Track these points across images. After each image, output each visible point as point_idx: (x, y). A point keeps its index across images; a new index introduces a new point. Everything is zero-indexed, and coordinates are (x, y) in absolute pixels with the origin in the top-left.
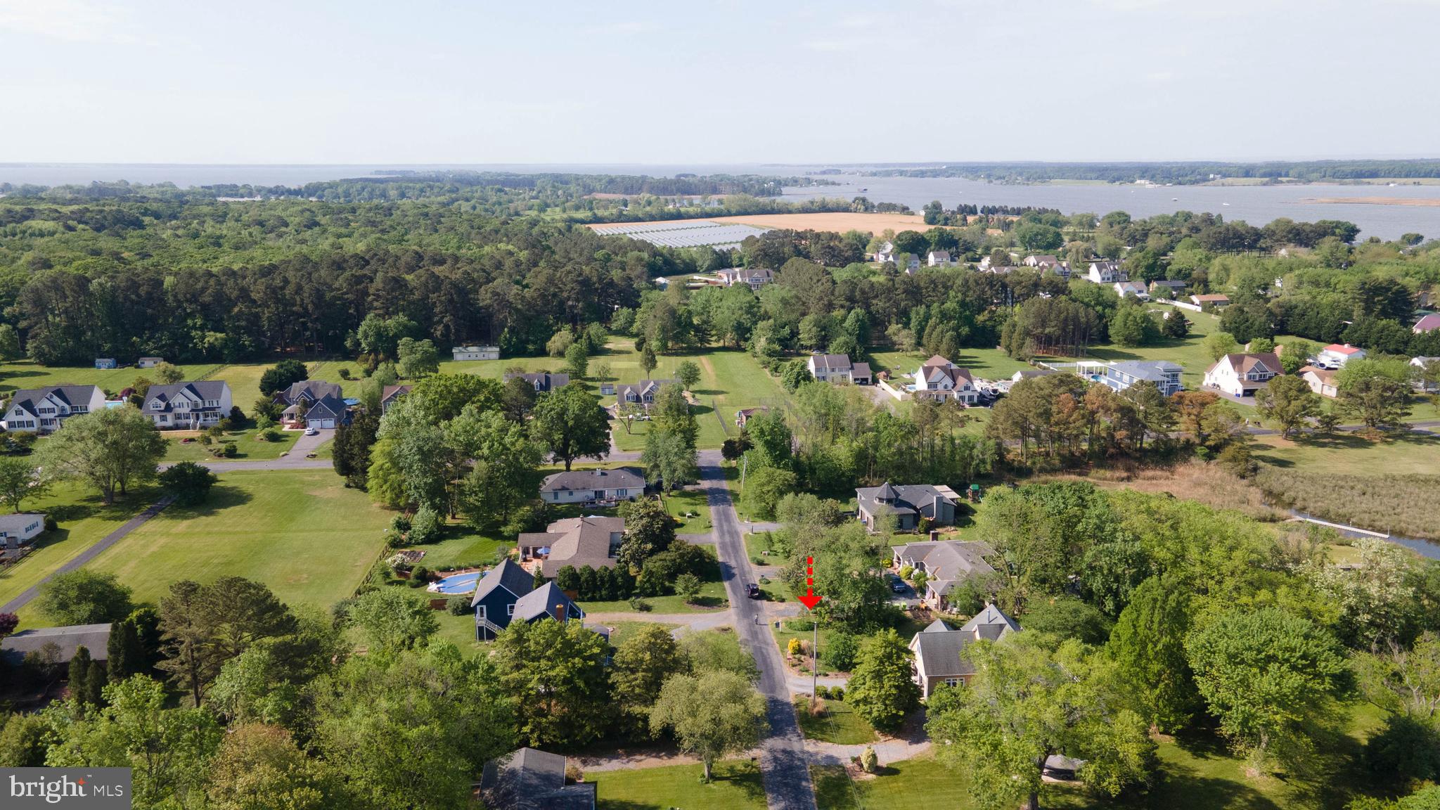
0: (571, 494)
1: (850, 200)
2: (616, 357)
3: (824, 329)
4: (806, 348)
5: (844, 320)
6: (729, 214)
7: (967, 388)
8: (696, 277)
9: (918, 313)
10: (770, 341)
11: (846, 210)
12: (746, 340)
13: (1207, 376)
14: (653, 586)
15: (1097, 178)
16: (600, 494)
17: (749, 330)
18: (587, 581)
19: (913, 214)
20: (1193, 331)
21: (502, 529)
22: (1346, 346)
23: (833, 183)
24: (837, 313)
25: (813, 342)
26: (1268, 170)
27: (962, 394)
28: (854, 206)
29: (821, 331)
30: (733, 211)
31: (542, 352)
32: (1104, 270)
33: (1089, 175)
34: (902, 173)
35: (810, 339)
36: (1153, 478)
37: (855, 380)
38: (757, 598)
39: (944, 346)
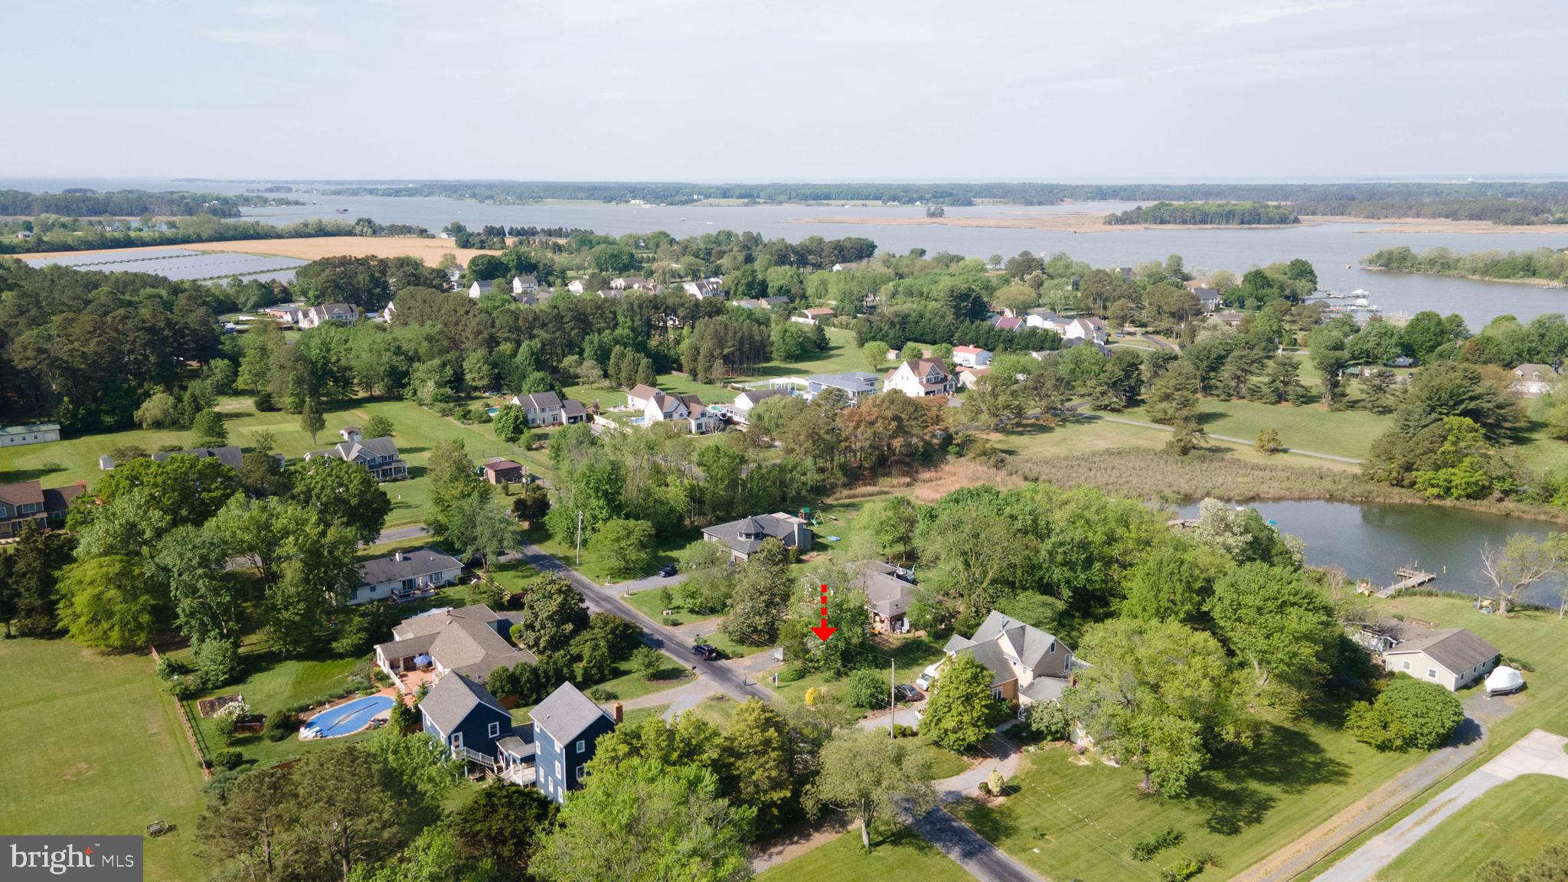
0: (373, 589)
1: (353, 222)
2: (237, 421)
3: (495, 365)
4: (476, 389)
5: (514, 355)
6: (199, 240)
7: (703, 415)
8: (242, 318)
9: (592, 342)
10: (439, 385)
11: (350, 233)
12: (404, 386)
13: (886, 383)
14: (601, 670)
15: (588, 198)
16: (409, 584)
17: (406, 374)
18: (529, 681)
19: (433, 237)
20: (832, 345)
21: (334, 645)
22: (971, 346)
23: (297, 203)
24: (506, 348)
25: (485, 382)
26: (743, 191)
27: (699, 422)
28: (358, 229)
29: (493, 368)
30: (204, 236)
31: (128, 424)
32: (704, 290)
33: (580, 195)
34: (371, 192)
35: (482, 378)
36: (930, 480)
37: (569, 418)
38: (716, 659)
39: (641, 374)
